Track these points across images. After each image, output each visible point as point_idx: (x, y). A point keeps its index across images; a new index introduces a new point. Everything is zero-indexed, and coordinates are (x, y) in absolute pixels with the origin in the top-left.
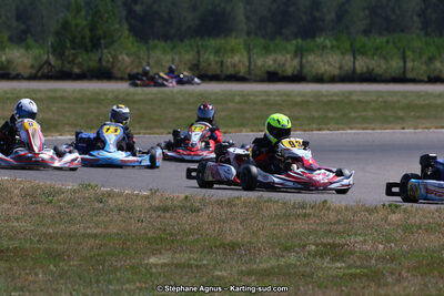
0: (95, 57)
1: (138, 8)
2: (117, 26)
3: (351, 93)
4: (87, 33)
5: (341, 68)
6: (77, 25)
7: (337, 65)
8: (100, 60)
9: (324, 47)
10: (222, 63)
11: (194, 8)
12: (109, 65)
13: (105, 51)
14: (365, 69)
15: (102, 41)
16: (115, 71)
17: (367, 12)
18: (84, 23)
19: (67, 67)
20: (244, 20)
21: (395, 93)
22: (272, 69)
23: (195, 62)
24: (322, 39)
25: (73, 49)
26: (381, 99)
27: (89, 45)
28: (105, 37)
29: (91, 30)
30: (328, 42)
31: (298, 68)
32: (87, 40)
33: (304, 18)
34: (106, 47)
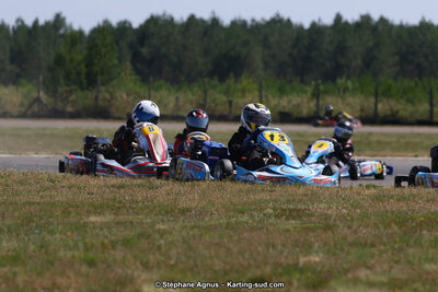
0: (91, 95)
1: (145, 51)
2: (116, 61)
3: (370, 134)
4: (84, 70)
5: (362, 110)
6: (72, 61)
7: (359, 108)
8: (97, 98)
9: (346, 89)
10: (230, 102)
11: (206, 52)
12: (107, 104)
13: (103, 88)
14: (389, 113)
15: (99, 77)
16: (113, 110)
17: (397, 58)
18: (80, 57)
19: (60, 105)
20: (261, 65)
21: (419, 134)
22: (287, 110)
23: (202, 102)
24: (343, 80)
25: (67, 85)
26: (402, 140)
27: (85, 82)
28: (102, 74)
29: (87, 66)
30: (349, 84)
31: (315, 108)
32: (83, 77)
33: (328, 65)
34: (103, 84)
